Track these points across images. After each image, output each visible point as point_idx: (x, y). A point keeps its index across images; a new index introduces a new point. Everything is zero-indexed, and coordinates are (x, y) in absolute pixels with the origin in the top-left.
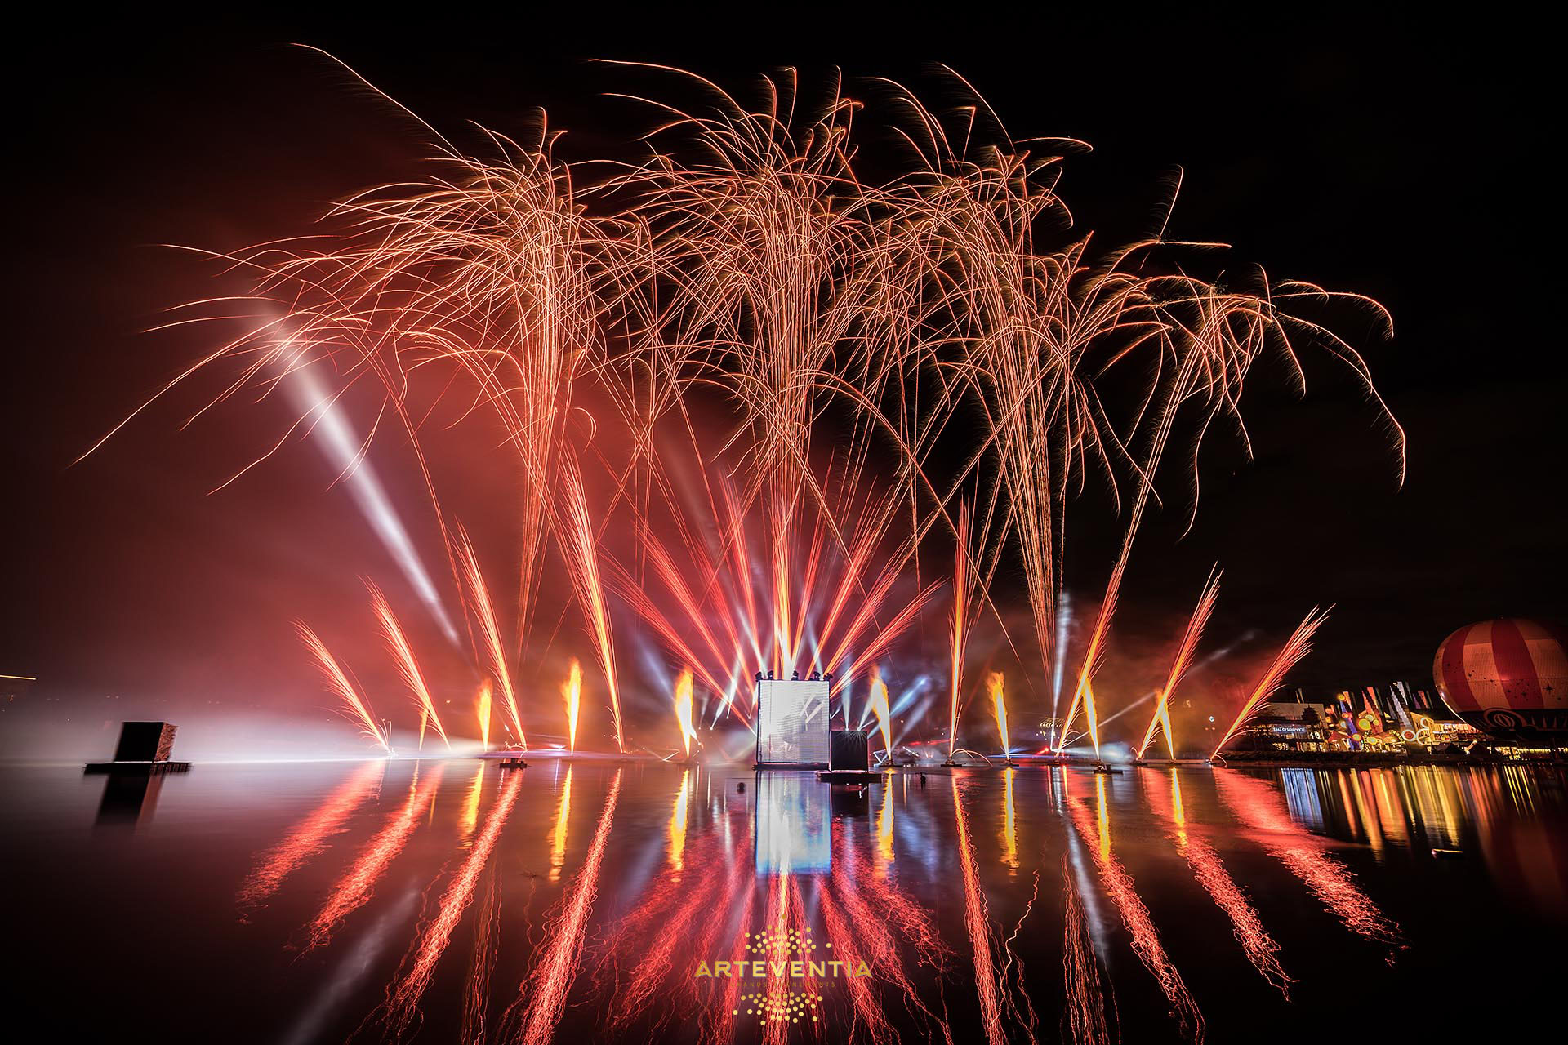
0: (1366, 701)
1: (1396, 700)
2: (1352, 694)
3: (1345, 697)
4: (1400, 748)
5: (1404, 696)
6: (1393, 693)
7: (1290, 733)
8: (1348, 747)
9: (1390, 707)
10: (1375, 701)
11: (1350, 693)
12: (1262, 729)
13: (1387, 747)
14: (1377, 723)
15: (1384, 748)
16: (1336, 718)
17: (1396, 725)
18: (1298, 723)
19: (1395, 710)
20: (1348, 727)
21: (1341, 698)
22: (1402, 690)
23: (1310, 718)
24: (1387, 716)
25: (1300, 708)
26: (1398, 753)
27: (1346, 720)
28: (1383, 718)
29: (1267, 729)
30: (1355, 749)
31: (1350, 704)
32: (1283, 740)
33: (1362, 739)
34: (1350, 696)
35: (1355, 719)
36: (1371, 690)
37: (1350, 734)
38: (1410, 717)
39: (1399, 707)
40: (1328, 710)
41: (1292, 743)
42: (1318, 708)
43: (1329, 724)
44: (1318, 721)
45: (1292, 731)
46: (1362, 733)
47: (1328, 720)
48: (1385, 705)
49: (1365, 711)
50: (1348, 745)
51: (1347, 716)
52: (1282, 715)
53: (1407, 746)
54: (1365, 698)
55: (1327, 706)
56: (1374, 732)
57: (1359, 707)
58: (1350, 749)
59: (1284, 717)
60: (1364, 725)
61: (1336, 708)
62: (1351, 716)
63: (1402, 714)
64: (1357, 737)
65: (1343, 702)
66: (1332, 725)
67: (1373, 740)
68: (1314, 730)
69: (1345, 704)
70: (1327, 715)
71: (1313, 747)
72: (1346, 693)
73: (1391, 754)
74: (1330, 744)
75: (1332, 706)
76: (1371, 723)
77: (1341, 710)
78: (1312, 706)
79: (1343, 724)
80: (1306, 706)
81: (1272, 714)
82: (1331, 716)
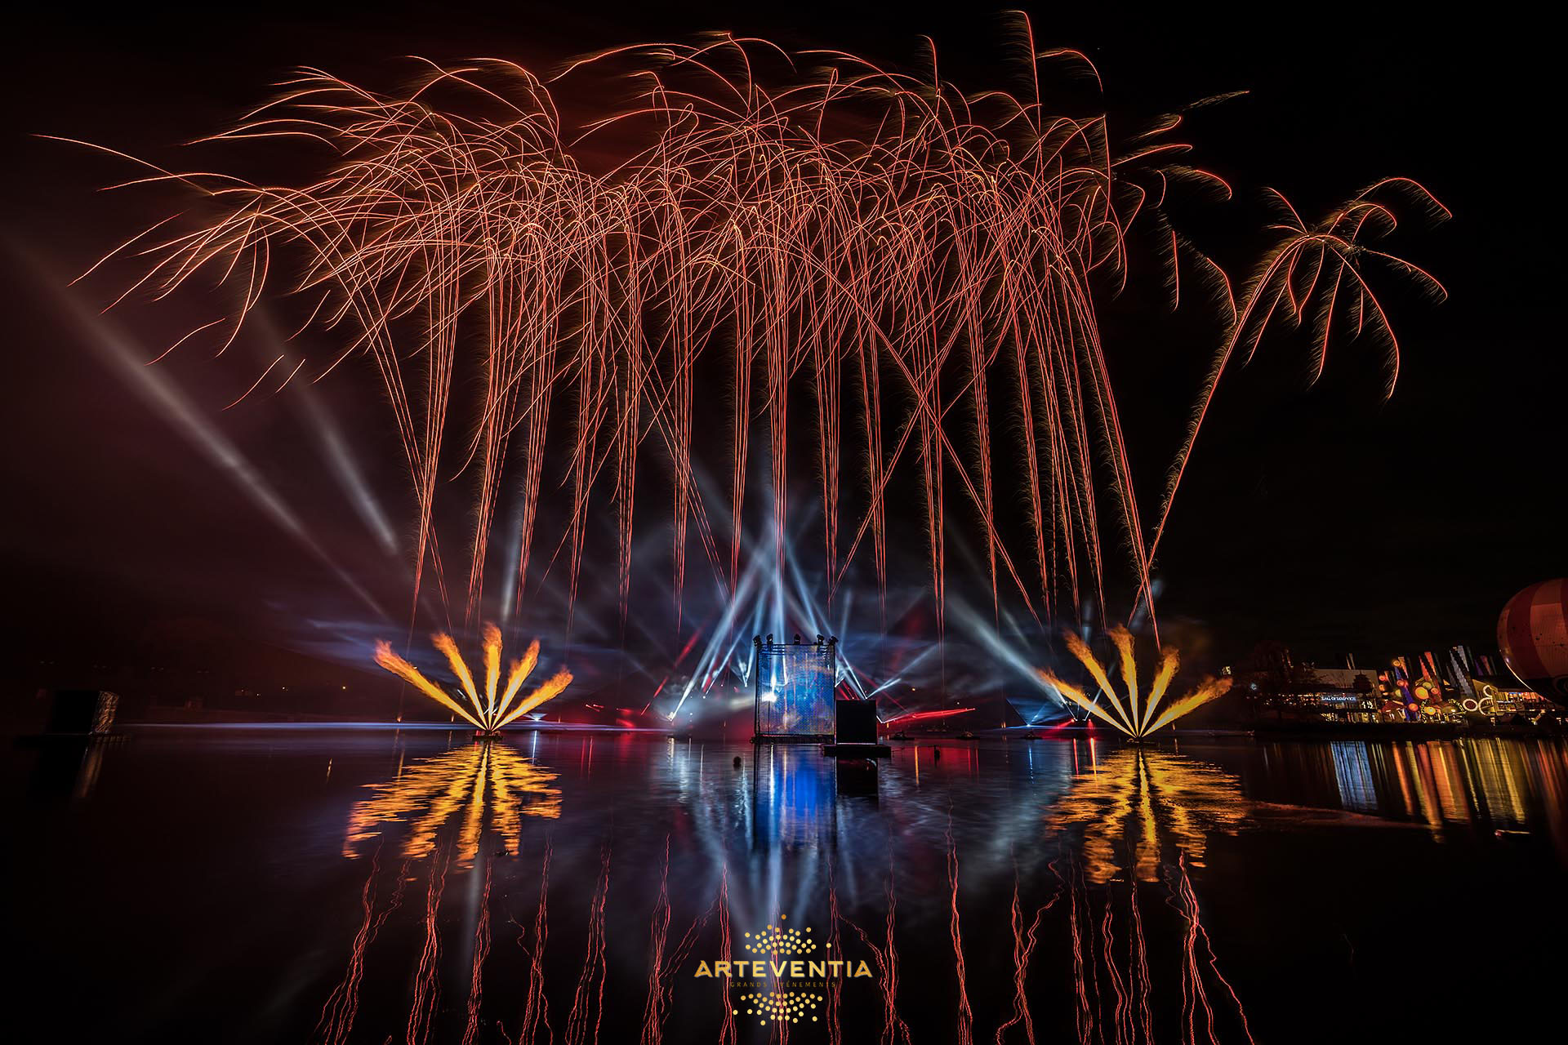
0: (1423, 667)
1: (1456, 666)
2: (1408, 659)
3: (1399, 663)
4: (1461, 719)
5: (1465, 662)
6: (1453, 658)
7: (1340, 702)
8: (1404, 717)
9: (1450, 674)
10: (1433, 667)
11: (1405, 658)
12: (1309, 698)
13: (1446, 718)
14: (1435, 691)
15: (1442, 717)
16: (1390, 687)
17: (1457, 694)
18: (1348, 691)
19: (1455, 676)
20: (1403, 695)
21: (1396, 664)
22: (1462, 655)
23: (1362, 687)
24: (1446, 683)
25: (1351, 674)
26: (1458, 724)
27: (1401, 688)
28: (1442, 686)
29: (1315, 698)
30: (1411, 720)
31: (1405, 671)
32: (1331, 710)
33: (1419, 709)
34: (1406, 662)
35: (1412, 688)
36: (1429, 656)
37: (1406, 704)
38: (1471, 685)
39: (1459, 674)
40: (1381, 678)
41: (1342, 713)
42: (1370, 674)
43: (1382, 692)
44: (1370, 690)
45: (1342, 699)
46: (1419, 702)
47: (1382, 688)
48: (1444, 672)
49: (1422, 679)
50: (1403, 715)
51: (1402, 684)
52: (1330, 683)
53: (1468, 716)
54: (1422, 664)
55: (1380, 673)
56: (1432, 701)
57: (1415, 675)
58: (1405, 719)
59: (1333, 685)
60: (1422, 693)
61: (1390, 674)
62: (1407, 684)
63: (1464, 682)
64: (1413, 707)
65: (1398, 668)
66: (1385, 694)
67: (1431, 711)
68: (1366, 699)
69: (1400, 669)
70: (1381, 682)
71: (1365, 717)
72: (1401, 659)
73: (1451, 726)
74: (1384, 715)
75: (1386, 673)
76: (1429, 691)
77: (1395, 676)
78: (1364, 672)
79: (1398, 693)
80: (1358, 672)
81: (1321, 682)
82: (1386, 683)
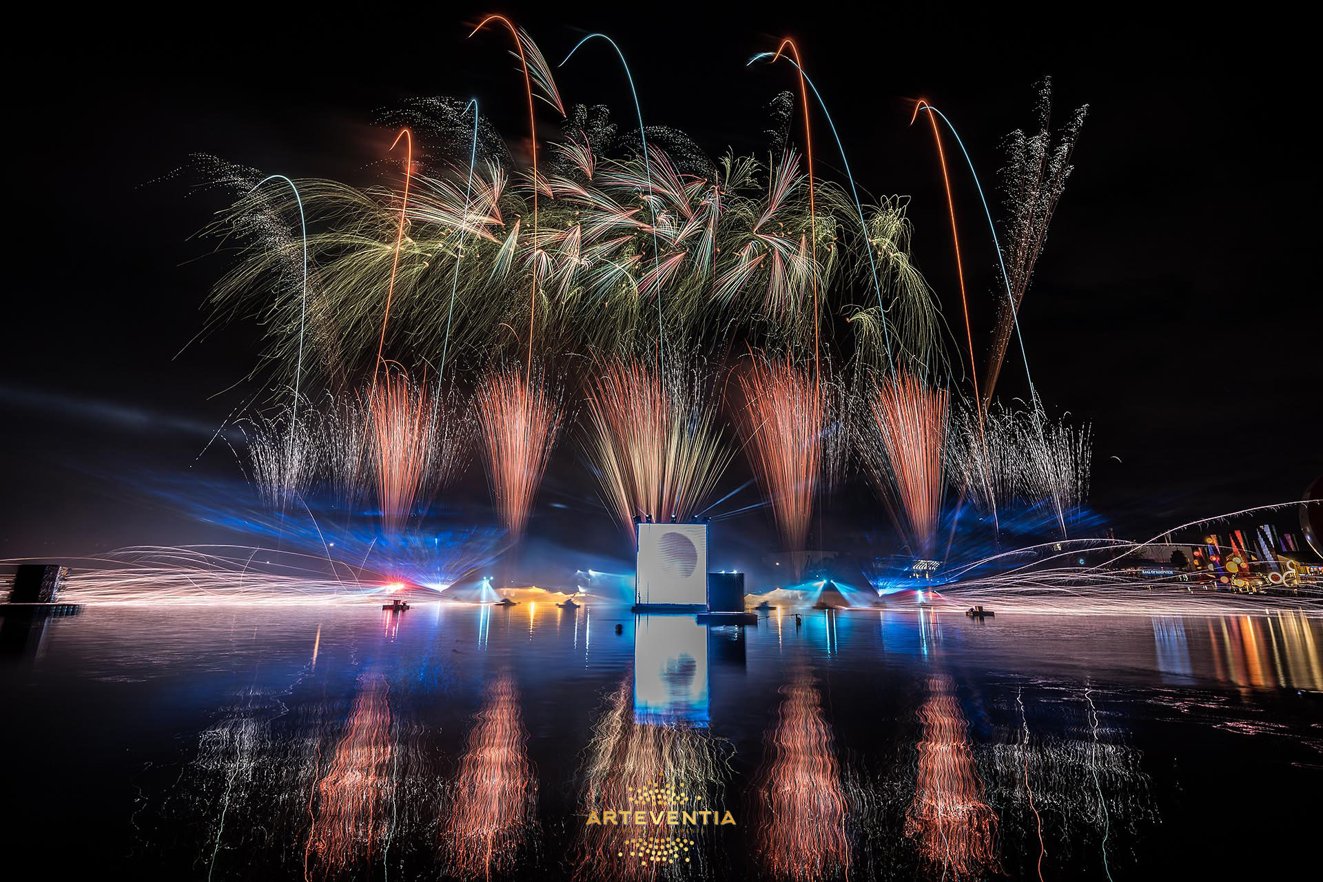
0: (1233, 544)
1: (1262, 543)
2: (1220, 537)
3: (1212, 540)
4: (1266, 590)
5: (1271, 539)
6: (1260, 536)
7: (1159, 576)
9: (1257, 550)
10: (1242, 544)
11: (1217, 537)
12: (1131, 572)
13: (1254, 589)
14: (1244, 565)
15: (1251, 589)
16: (1204, 561)
17: (1264, 567)
18: (1166, 565)
19: (1262, 552)
20: (1216, 569)
22: (1268, 533)
23: (1178, 561)
24: (1254, 558)
25: (1168, 551)
27: (1214, 563)
28: (1250, 561)
29: (1136, 571)
30: (1223, 591)
31: (1217, 547)
32: (1151, 582)
33: (1230, 582)
34: (1218, 539)
35: (1223, 562)
36: (1238, 534)
37: (1218, 577)
38: (1276, 560)
39: (1265, 550)
40: (1196, 553)
42: (1186, 550)
43: (1197, 566)
44: (1186, 564)
45: (1161, 573)
46: (1229, 575)
47: (1196, 562)
48: (1252, 548)
49: (1232, 554)
50: (1216, 587)
51: (1214, 559)
52: (1150, 558)
53: (1274, 588)
54: (1232, 541)
55: (1195, 549)
56: (1242, 574)
57: (1226, 551)
58: (1217, 591)
59: (1153, 560)
60: (1232, 567)
62: (1218, 559)
63: (1269, 557)
64: (1224, 580)
65: (1211, 544)
66: (1199, 568)
67: (1240, 583)
68: (1182, 573)
69: (1213, 546)
70: (1195, 557)
72: (1214, 536)
73: (1258, 596)
74: (1198, 587)
75: (1200, 549)
76: (1239, 565)
77: (1208, 552)
78: (1180, 548)
79: (1211, 567)
80: (1175, 549)
81: (1142, 557)
82: (1200, 558)
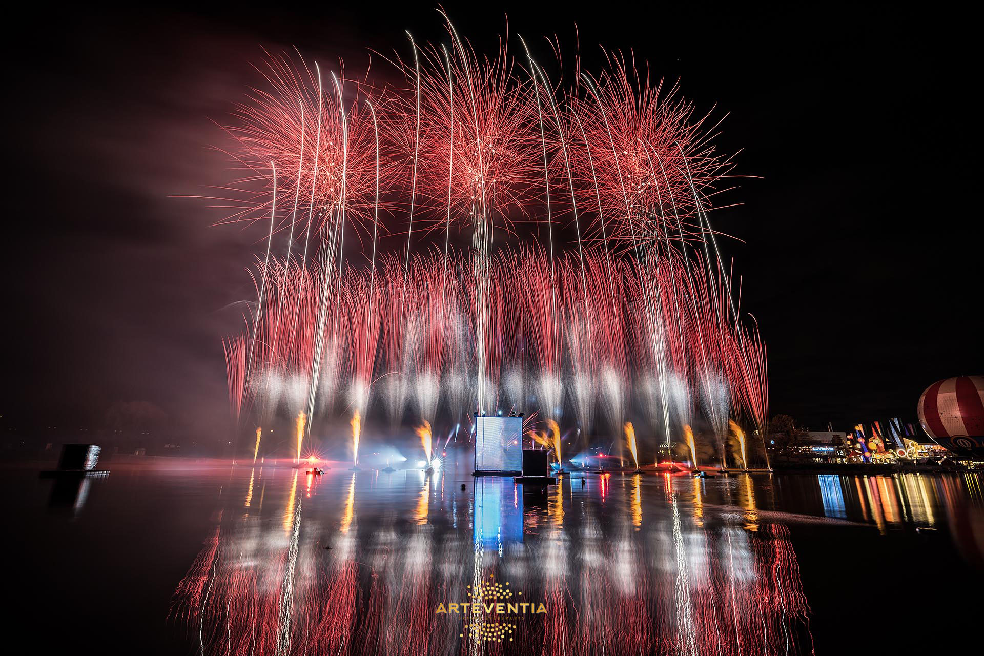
0: (874, 430)
1: (893, 430)
2: (865, 426)
3: (859, 428)
4: (896, 461)
5: (898, 427)
6: (891, 425)
7: (823, 452)
8: (862, 460)
9: (889, 434)
10: (879, 430)
11: (863, 426)
12: (806, 449)
13: (887, 461)
14: (881, 445)
15: (885, 461)
16: (854, 442)
17: (894, 446)
18: (829, 445)
19: (893, 436)
20: (862, 447)
21: (857, 428)
22: (897, 423)
23: (837, 443)
24: (887, 440)
25: (830, 435)
26: (895, 465)
27: (860, 443)
28: (885, 442)
29: (809, 449)
30: (866, 462)
31: (863, 433)
32: (818, 456)
33: (871, 456)
34: (863, 427)
35: (867, 442)
36: (877, 424)
38: (902, 441)
39: (895, 435)
40: (849, 437)
41: (825, 458)
42: (842, 434)
43: (849, 445)
44: (842, 444)
45: (825, 450)
46: (871, 451)
47: (849, 443)
48: (886, 434)
49: (873, 437)
51: (861, 440)
52: (818, 440)
53: (900, 460)
54: (873, 429)
55: (848, 434)
56: (879, 451)
57: (868, 435)
58: (863, 462)
59: (820, 441)
60: (872, 446)
61: (854, 435)
62: (864, 440)
63: (898, 439)
64: (867, 454)
65: (859, 431)
66: (851, 446)
67: (878, 456)
68: (839, 449)
69: (860, 432)
70: (848, 440)
71: (839, 461)
72: (860, 426)
73: (890, 465)
74: (850, 459)
75: (851, 434)
76: (877, 445)
77: (857, 436)
78: (838, 433)
79: (858, 446)
80: (834, 433)
81: (813, 439)
82: (851, 440)
